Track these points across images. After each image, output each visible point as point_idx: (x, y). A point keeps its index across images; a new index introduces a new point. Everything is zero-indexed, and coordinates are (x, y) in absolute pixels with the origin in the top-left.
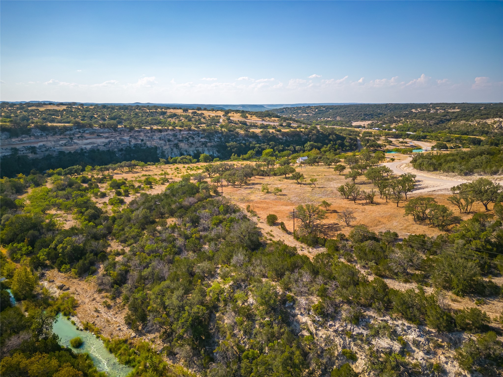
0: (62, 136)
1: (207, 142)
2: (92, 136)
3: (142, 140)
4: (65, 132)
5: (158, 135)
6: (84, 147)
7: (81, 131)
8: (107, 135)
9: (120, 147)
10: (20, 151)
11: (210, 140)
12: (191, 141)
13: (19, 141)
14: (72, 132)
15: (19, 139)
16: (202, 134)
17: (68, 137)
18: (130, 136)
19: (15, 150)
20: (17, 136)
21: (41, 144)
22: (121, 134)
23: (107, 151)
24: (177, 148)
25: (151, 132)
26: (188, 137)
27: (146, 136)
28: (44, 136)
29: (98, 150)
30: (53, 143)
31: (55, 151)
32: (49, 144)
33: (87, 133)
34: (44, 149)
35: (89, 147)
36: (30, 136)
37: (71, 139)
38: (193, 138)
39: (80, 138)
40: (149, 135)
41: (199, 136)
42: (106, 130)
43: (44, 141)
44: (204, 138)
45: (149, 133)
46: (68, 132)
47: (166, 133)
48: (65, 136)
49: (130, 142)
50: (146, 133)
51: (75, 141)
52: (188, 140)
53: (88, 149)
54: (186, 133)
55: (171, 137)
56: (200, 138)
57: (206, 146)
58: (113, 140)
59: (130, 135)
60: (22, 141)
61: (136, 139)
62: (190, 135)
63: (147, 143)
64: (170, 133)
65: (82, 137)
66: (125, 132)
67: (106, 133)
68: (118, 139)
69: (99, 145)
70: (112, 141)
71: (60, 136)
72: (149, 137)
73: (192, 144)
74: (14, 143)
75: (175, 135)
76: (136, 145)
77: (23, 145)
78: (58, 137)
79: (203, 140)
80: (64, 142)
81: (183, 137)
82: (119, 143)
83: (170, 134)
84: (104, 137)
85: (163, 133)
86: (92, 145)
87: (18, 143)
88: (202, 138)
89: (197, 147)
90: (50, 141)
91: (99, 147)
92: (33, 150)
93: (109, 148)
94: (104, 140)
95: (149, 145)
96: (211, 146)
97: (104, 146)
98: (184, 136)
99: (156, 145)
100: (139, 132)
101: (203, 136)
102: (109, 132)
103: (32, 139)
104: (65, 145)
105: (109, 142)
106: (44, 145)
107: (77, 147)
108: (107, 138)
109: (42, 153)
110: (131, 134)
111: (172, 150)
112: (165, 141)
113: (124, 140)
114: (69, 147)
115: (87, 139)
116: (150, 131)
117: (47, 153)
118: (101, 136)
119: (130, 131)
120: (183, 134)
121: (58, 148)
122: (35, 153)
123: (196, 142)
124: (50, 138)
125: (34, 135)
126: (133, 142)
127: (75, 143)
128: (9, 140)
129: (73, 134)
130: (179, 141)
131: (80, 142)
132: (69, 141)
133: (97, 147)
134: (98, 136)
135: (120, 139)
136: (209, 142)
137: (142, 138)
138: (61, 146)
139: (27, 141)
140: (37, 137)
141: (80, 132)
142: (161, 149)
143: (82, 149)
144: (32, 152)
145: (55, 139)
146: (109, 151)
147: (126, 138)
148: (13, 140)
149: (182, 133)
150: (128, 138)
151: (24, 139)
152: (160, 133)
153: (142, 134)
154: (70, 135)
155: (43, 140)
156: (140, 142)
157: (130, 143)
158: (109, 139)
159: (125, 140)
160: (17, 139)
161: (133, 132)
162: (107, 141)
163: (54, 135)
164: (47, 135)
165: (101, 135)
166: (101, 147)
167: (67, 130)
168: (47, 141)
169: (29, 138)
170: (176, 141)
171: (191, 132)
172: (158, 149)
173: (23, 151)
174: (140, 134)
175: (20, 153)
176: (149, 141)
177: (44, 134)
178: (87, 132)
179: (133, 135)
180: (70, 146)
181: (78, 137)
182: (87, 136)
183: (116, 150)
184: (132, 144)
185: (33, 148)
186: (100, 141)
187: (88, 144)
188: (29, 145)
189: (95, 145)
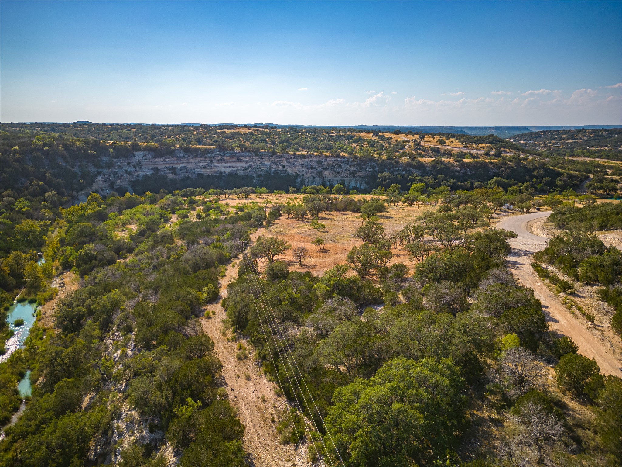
0: (202, 159)
1: (355, 171)
2: (232, 160)
3: (283, 166)
4: (207, 154)
5: (301, 161)
6: (223, 170)
7: (222, 154)
8: (247, 159)
9: (260, 172)
10: (162, 171)
11: (360, 169)
12: (337, 169)
13: (162, 161)
14: (213, 155)
15: (163, 159)
16: (352, 162)
17: (208, 159)
18: (272, 161)
19: (157, 170)
20: (161, 156)
21: (183, 165)
22: (262, 158)
23: (245, 176)
24: (319, 177)
25: (294, 158)
26: (334, 164)
27: (288, 162)
28: (186, 158)
29: (237, 174)
30: (194, 165)
31: (194, 173)
32: (190, 166)
33: (227, 157)
34: (185, 170)
35: (228, 171)
36: (173, 157)
37: (211, 161)
38: (340, 166)
40: (291, 160)
41: (347, 164)
42: (247, 154)
43: (186, 163)
44: (354, 166)
45: (291, 158)
46: (209, 155)
47: (310, 159)
48: (206, 158)
49: (271, 167)
50: (288, 159)
51: (215, 164)
52: (334, 167)
53: (227, 173)
54: (333, 159)
55: (315, 164)
56: (348, 166)
57: (354, 176)
58: (253, 164)
60: (165, 161)
61: (277, 165)
62: (337, 162)
63: (289, 169)
64: (315, 159)
65: (221, 160)
66: (266, 157)
67: (247, 156)
68: (258, 164)
69: (238, 170)
70: (252, 166)
72: (291, 163)
73: (338, 173)
74: (157, 163)
75: (319, 162)
76: (276, 172)
77: (165, 166)
78: (199, 159)
79: (351, 169)
80: (204, 164)
81: (328, 165)
82: (259, 168)
83: (315, 161)
84: (244, 161)
85: (306, 160)
86: (231, 169)
87: (161, 163)
88: (350, 166)
89: (344, 177)
90: (191, 163)
91: (238, 171)
92: (174, 170)
93: (248, 172)
94: (243, 164)
95: (290, 172)
96: (360, 177)
97: (243, 170)
98: (330, 163)
99: (297, 172)
100: (281, 157)
101: (352, 164)
102: (249, 156)
103: (175, 160)
104: (205, 168)
105: (249, 167)
106: (185, 166)
107: (216, 170)
108: (247, 162)
109: (182, 174)
111: (314, 178)
112: (308, 169)
113: (265, 166)
114: (208, 170)
115: (226, 163)
116: (292, 157)
117: (187, 174)
118: (240, 160)
119: (272, 156)
120: (329, 161)
121: (198, 170)
122: (175, 174)
123: (343, 171)
124: (191, 160)
125: (177, 156)
126: (274, 167)
127: (215, 166)
128: (153, 160)
129: (214, 157)
130: (324, 169)
131: (219, 165)
132: (209, 164)
133: (236, 171)
134: (238, 159)
135: (260, 163)
136: (358, 172)
137: (283, 164)
138: (201, 168)
139: (169, 162)
140: (179, 159)
141: (220, 155)
142: (302, 177)
143: (221, 173)
144: (172, 173)
145: (196, 161)
146: (247, 175)
147: (267, 163)
148: (157, 160)
149: (328, 159)
150: (270, 163)
151: (167, 160)
152: (303, 159)
153: (284, 159)
154: (211, 157)
155: (185, 161)
156: (280, 168)
157: (270, 169)
158: (248, 164)
159: (266, 165)
161: (275, 157)
162: (247, 165)
163: (195, 157)
164: (189, 156)
165: (241, 158)
166: (240, 171)
167: (209, 153)
168: (188, 163)
169: (172, 159)
170: (320, 169)
171: (339, 159)
172: (299, 177)
173: (164, 171)
174: (282, 159)
175: (161, 173)
176: (290, 167)
177: (186, 156)
178: (228, 155)
179: (274, 160)
181: (218, 160)
182: (227, 159)
183: (255, 175)
184: (273, 170)
185: (174, 169)
186: (240, 165)
187: (227, 168)
188: (170, 166)
189: (234, 169)
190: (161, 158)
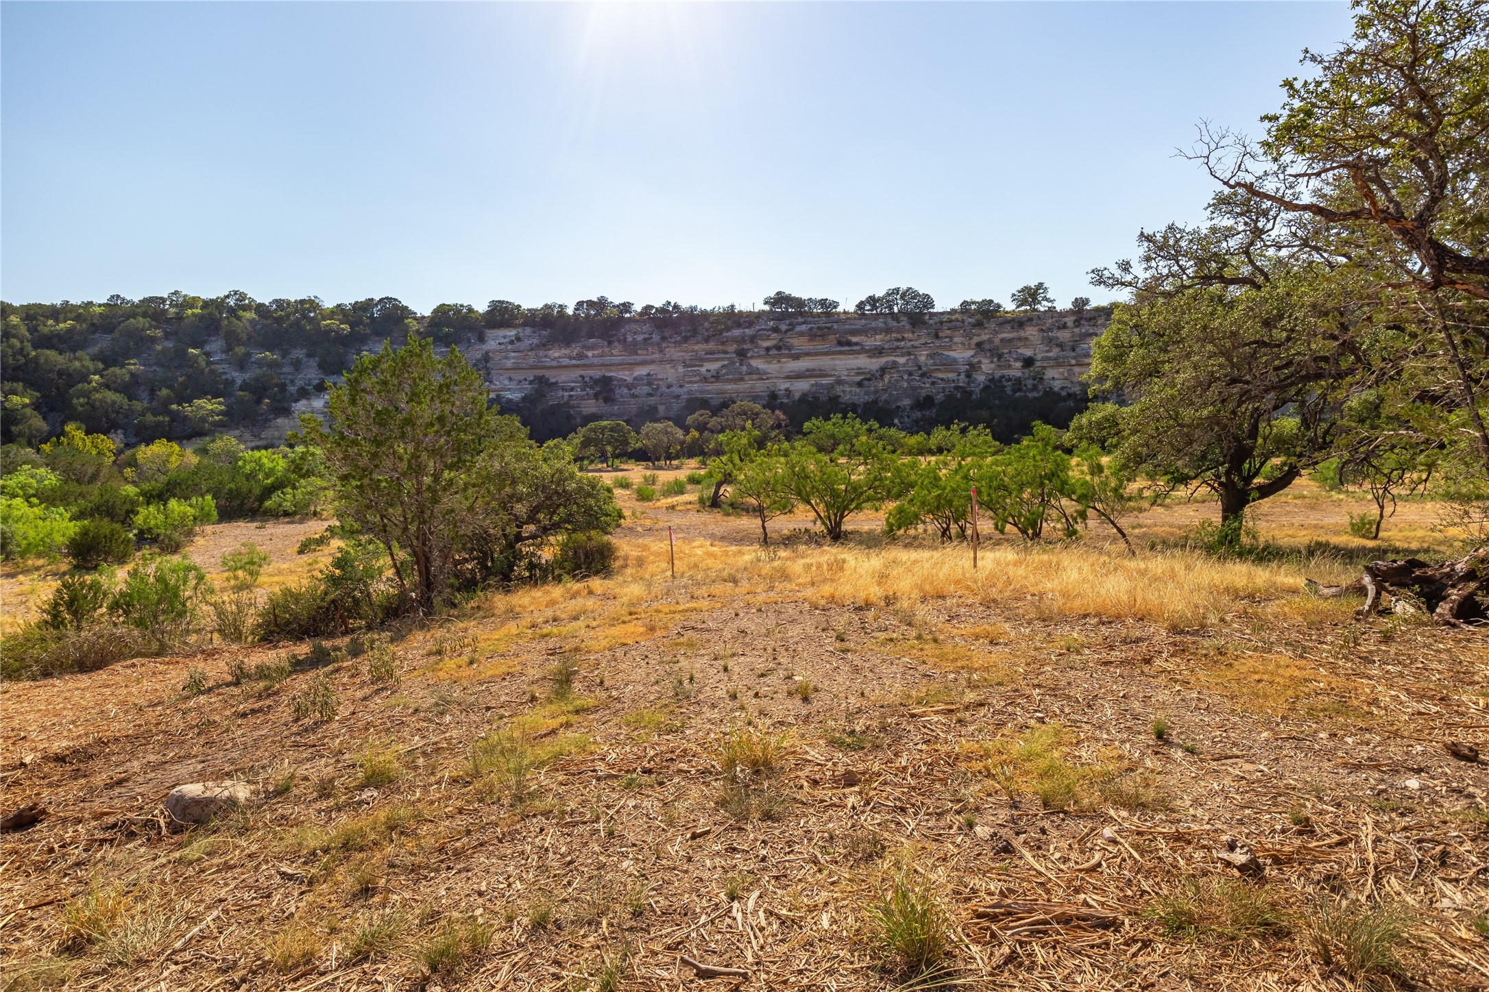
0: (711, 346)
2: (820, 346)
3: (1028, 362)
4: (728, 329)
6: (783, 385)
7: (784, 327)
8: (877, 340)
9: (926, 389)
10: (564, 389)
13: (571, 358)
15: (575, 350)
17: (733, 348)
18: (979, 345)
20: (570, 341)
21: (642, 371)
22: (937, 337)
23: (866, 404)
25: (1077, 323)
27: (1050, 341)
28: (652, 344)
29: (836, 399)
30: (681, 369)
31: (678, 397)
32: (670, 373)
33: (801, 334)
34: (646, 389)
35: (802, 386)
36: (610, 343)
37: (742, 354)
39: (774, 352)
40: (1064, 335)
43: (653, 362)
45: (1064, 326)
46: (737, 332)
48: (723, 343)
49: (973, 367)
50: (1050, 330)
51: (755, 363)
53: (797, 396)
58: (902, 360)
59: (976, 340)
60: (580, 357)
61: (1000, 356)
63: (1050, 373)
65: (778, 348)
66: (955, 329)
67: (876, 331)
68: (922, 359)
69: (840, 382)
70: (895, 365)
71: (704, 346)
72: (1061, 346)
74: (554, 363)
76: (994, 385)
77: (582, 373)
78: (700, 348)
80: (714, 366)
84: (863, 351)
86: (813, 381)
87: (566, 361)
90: (671, 361)
91: (839, 389)
92: (605, 388)
93: (876, 392)
94: (862, 361)
95: (1057, 385)
97: (860, 384)
100: (1019, 324)
102: (888, 331)
103: (616, 354)
104: (717, 377)
105: (883, 370)
106: (649, 374)
107: (758, 387)
108: (878, 352)
109: (633, 401)
110: (985, 337)
113: (950, 364)
114: (729, 387)
115: (796, 357)
116: (1070, 320)
117: (652, 401)
118: (849, 344)
119: (979, 325)
121: (693, 387)
122: (608, 400)
124: (673, 352)
125: (624, 342)
126: (987, 366)
127: (752, 371)
128: (541, 353)
129: (753, 339)
131: (772, 367)
132: (732, 363)
133: (832, 386)
134: (840, 343)
135: (930, 356)
137: (1028, 353)
138: (705, 379)
139: (596, 361)
140: (632, 348)
141: (776, 330)
143: (774, 396)
144: (596, 396)
145: (687, 356)
146: (875, 402)
147: (961, 354)
148: (554, 354)
150: (971, 353)
151: (590, 354)
153: (1031, 332)
154: (741, 340)
155: (648, 358)
156: (1016, 370)
157: (969, 376)
158: (883, 360)
159: (955, 361)
160: (567, 352)
161: (992, 325)
162: (874, 364)
163: (686, 340)
164: (664, 339)
165: (854, 339)
166: (847, 389)
167: (739, 325)
168: (661, 362)
169: (607, 350)
173: (572, 389)
174: (1022, 334)
175: (557, 397)
176: (1058, 362)
178: (803, 328)
179: (990, 341)
180: (735, 381)
181: (768, 349)
182: (799, 343)
183: (906, 402)
184: (981, 378)
185: (606, 381)
186: (846, 365)
187: (799, 376)
188: (597, 373)
189: (825, 381)
190: (568, 345)
